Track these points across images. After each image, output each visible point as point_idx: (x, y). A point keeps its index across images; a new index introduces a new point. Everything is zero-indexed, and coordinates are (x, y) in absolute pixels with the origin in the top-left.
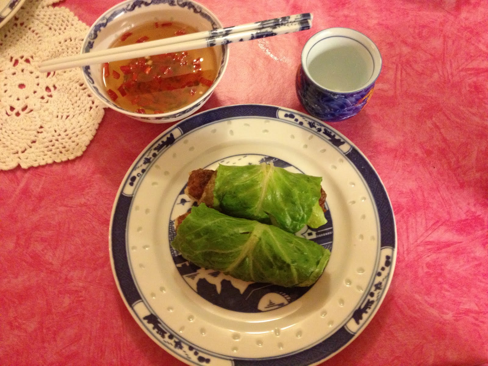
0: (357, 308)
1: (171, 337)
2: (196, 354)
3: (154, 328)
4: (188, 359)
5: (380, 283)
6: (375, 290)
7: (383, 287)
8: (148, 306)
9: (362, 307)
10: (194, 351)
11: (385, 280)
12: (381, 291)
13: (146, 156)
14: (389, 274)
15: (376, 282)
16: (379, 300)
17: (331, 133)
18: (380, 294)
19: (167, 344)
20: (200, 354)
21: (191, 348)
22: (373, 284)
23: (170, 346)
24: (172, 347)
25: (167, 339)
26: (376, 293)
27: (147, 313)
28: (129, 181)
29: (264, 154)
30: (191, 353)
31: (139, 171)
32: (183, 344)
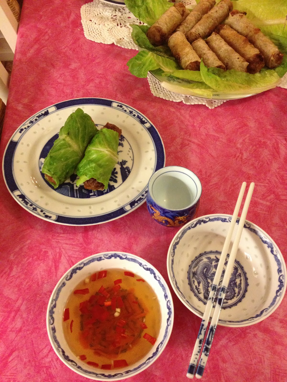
0: (26, 197)
1: (36, 120)
2: (25, 128)
3: (42, 114)
4: (24, 125)
5: (36, 210)
6: (33, 207)
7: (33, 211)
8: (53, 112)
9: (26, 200)
10: (27, 128)
11: (37, 213)
12: (32, 210)
13: (134, 111)
14: (40, 215)
15: (38, 209)
16: (27, 207)
17: (140, 201)
18: (30, 209)
19: (33, 118)
20: (24, 130)
22: (37, 207)
23: (32, 119)
26: (31, 207)
27: (49, 112)
28: (120, 105)
29: (132, 169)
30: (26, 126)
31: (125, 109)
32: (31, 124)
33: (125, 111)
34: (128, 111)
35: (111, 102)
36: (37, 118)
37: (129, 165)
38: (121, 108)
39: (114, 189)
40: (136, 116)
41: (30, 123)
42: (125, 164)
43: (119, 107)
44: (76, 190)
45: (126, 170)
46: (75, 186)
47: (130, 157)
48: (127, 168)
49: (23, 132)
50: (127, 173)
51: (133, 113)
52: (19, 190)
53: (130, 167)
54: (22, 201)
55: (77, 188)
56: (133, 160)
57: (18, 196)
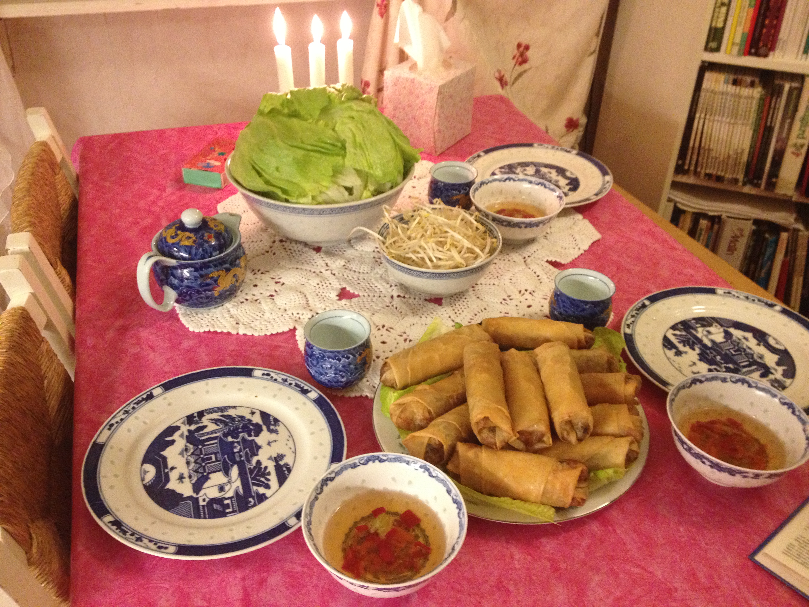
0: (123, 524)
1: (133, 408)
2: (117, 422)
3: (142, 398)
4: (114, 418)
5: (141, 541)
6: (136, 537)
8: (160, 395)
9: (123, 527)
10: (119, 421)
12: (134, 541)
15: (144, 538)
16: (126, 539)
18: (131, 541)
19: (128, 406)
20: (116, 425)
21: (122, 420)
22: (142, 536)
23: (126, 407)
24: (126, 409)
25: (132, 405)
26: (133, 537)
27: (154, 395)
29: (294, 467)
30: (118, 419)
31: (275, 376)
32: (126, 415)
33: (276, 380)
34: (280, 380)
35: (252, 370)
36: (135, 406)
37: (288, 460)
38: (269, 377)
39: (266, 498)
40: (294, 384)
41: (124, 414)
42: (281, 460)
43: (265, 377)
44: (203, 506)
45: (285, 469)
46: (201, 500)
47: (290, 448)
48: (286, 465)
49: (113, 428)
50: (286, 472)
51: (288, 380)
52: (111, 515)
53: (291, 464)
54: (117, 529)
55: (205, 503)
56: (295, 452)
57: (110, 522)
